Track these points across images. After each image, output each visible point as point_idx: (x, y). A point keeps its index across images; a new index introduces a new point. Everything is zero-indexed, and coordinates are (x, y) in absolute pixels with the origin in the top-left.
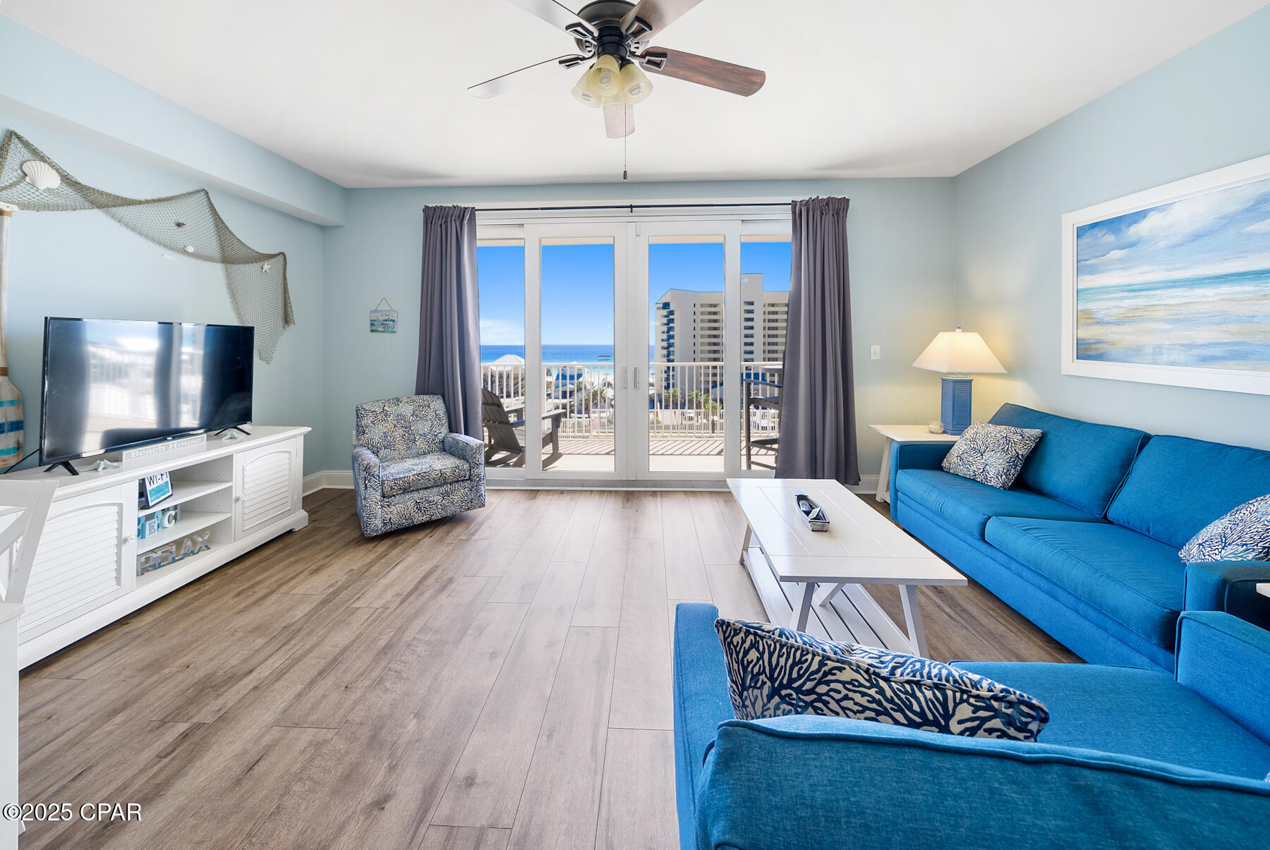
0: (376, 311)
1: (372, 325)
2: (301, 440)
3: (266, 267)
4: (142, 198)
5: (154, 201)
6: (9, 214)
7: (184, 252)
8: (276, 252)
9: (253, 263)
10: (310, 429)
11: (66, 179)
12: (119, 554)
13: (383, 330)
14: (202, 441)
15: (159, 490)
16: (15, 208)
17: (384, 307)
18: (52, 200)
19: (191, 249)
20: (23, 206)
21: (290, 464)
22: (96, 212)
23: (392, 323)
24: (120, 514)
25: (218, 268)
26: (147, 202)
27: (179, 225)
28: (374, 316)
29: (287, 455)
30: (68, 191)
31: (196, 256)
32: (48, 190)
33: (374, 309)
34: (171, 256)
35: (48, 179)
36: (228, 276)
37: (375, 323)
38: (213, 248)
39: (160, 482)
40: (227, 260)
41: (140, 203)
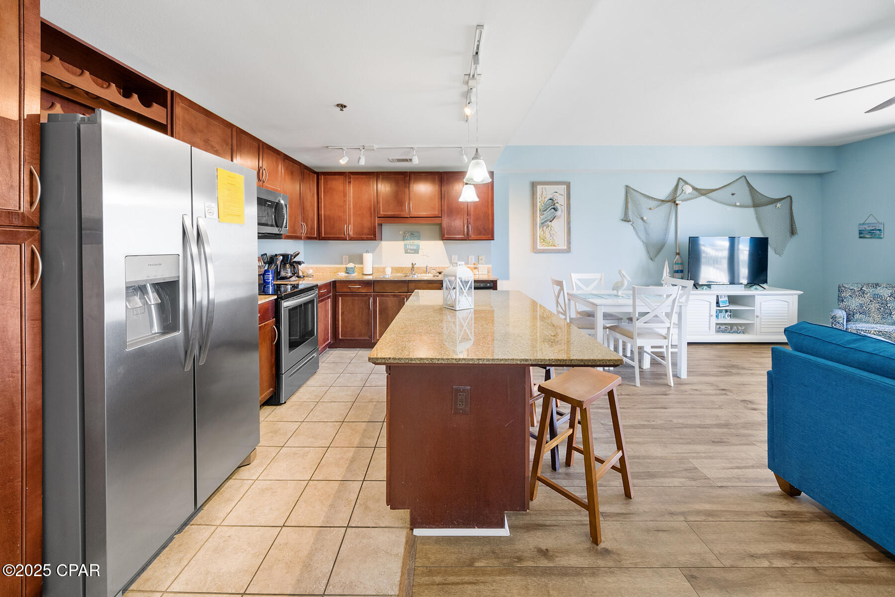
0: (864, 224)
1: (860, 233)
2: (796, 298)
3: (778, 205)
4: (718, 187)
5: (723, 187)
6: (679, 204)
7: (735, 206)
8: (786, 196)
9: (770, 204)
10: (802, 292)
11: (694, 189)
12: (710, 319)
13: (870, 237)
14: (742, 288)
15: (723, 302)
16: (680, 202)
17: (871, 220)
18: (690, 196)
19: (738, 204)
20: (683, 201)
21: (788, 308)
22: (703, 197)
23: (878, 232)
24: (710, 305)
25: (751, 211)
26: (720, 188)
27: (733, 194)
28: (862, 228)
29: (787, 303)
30: (695, 192)
31: (741, 206)
32: (689, 193)
33: (862, 223)
34: (729, 208)
35: (689, 190)
36: (757, 213)
37: (863, 232)
38: (749, 201)
39: (724, 299)
40: (755, 205)
41: (717, 189)
